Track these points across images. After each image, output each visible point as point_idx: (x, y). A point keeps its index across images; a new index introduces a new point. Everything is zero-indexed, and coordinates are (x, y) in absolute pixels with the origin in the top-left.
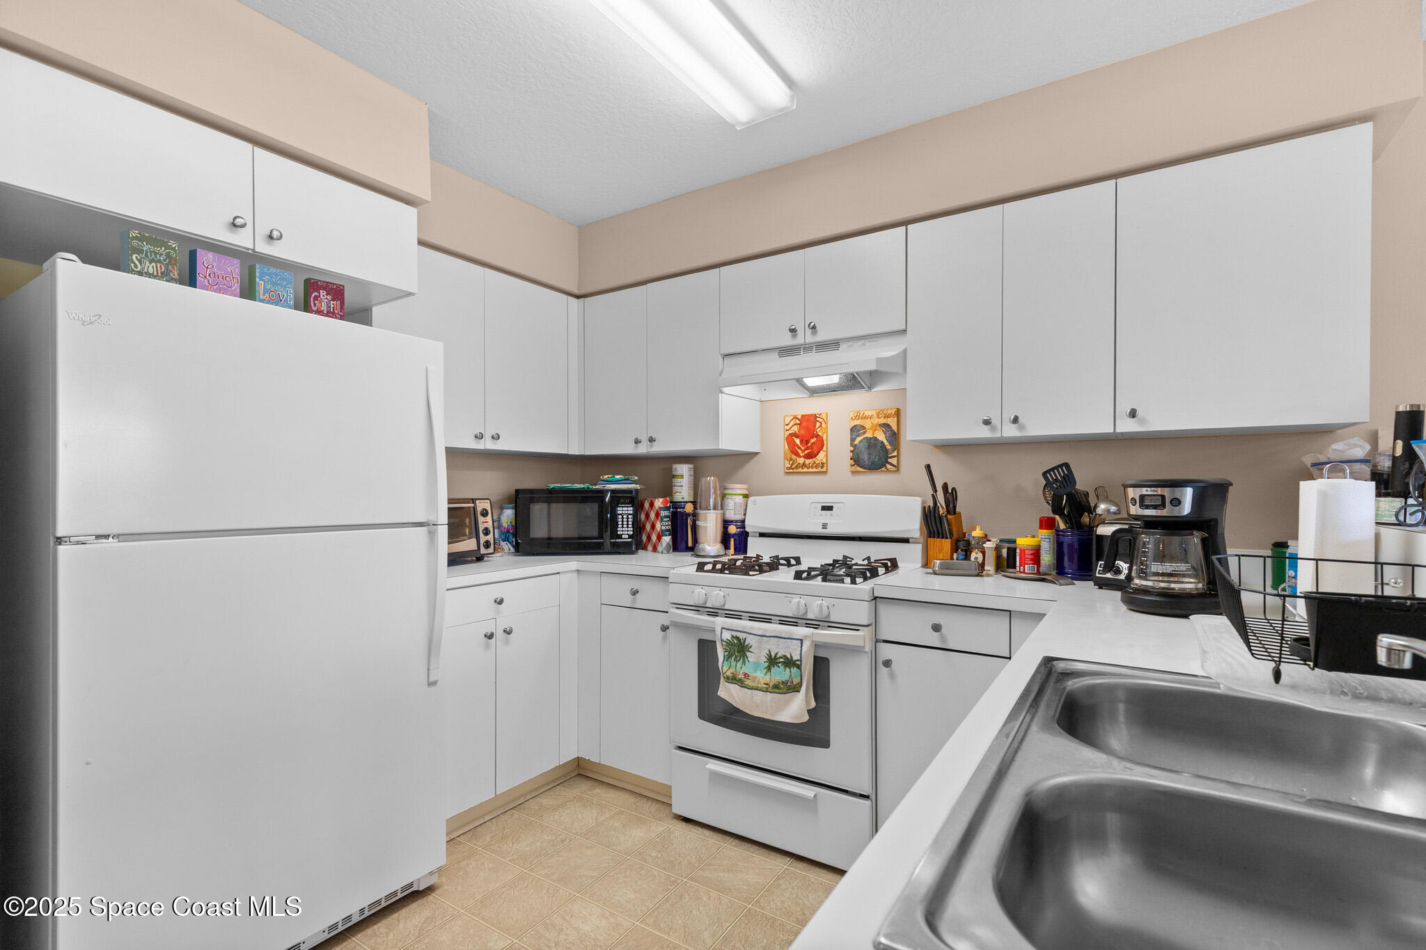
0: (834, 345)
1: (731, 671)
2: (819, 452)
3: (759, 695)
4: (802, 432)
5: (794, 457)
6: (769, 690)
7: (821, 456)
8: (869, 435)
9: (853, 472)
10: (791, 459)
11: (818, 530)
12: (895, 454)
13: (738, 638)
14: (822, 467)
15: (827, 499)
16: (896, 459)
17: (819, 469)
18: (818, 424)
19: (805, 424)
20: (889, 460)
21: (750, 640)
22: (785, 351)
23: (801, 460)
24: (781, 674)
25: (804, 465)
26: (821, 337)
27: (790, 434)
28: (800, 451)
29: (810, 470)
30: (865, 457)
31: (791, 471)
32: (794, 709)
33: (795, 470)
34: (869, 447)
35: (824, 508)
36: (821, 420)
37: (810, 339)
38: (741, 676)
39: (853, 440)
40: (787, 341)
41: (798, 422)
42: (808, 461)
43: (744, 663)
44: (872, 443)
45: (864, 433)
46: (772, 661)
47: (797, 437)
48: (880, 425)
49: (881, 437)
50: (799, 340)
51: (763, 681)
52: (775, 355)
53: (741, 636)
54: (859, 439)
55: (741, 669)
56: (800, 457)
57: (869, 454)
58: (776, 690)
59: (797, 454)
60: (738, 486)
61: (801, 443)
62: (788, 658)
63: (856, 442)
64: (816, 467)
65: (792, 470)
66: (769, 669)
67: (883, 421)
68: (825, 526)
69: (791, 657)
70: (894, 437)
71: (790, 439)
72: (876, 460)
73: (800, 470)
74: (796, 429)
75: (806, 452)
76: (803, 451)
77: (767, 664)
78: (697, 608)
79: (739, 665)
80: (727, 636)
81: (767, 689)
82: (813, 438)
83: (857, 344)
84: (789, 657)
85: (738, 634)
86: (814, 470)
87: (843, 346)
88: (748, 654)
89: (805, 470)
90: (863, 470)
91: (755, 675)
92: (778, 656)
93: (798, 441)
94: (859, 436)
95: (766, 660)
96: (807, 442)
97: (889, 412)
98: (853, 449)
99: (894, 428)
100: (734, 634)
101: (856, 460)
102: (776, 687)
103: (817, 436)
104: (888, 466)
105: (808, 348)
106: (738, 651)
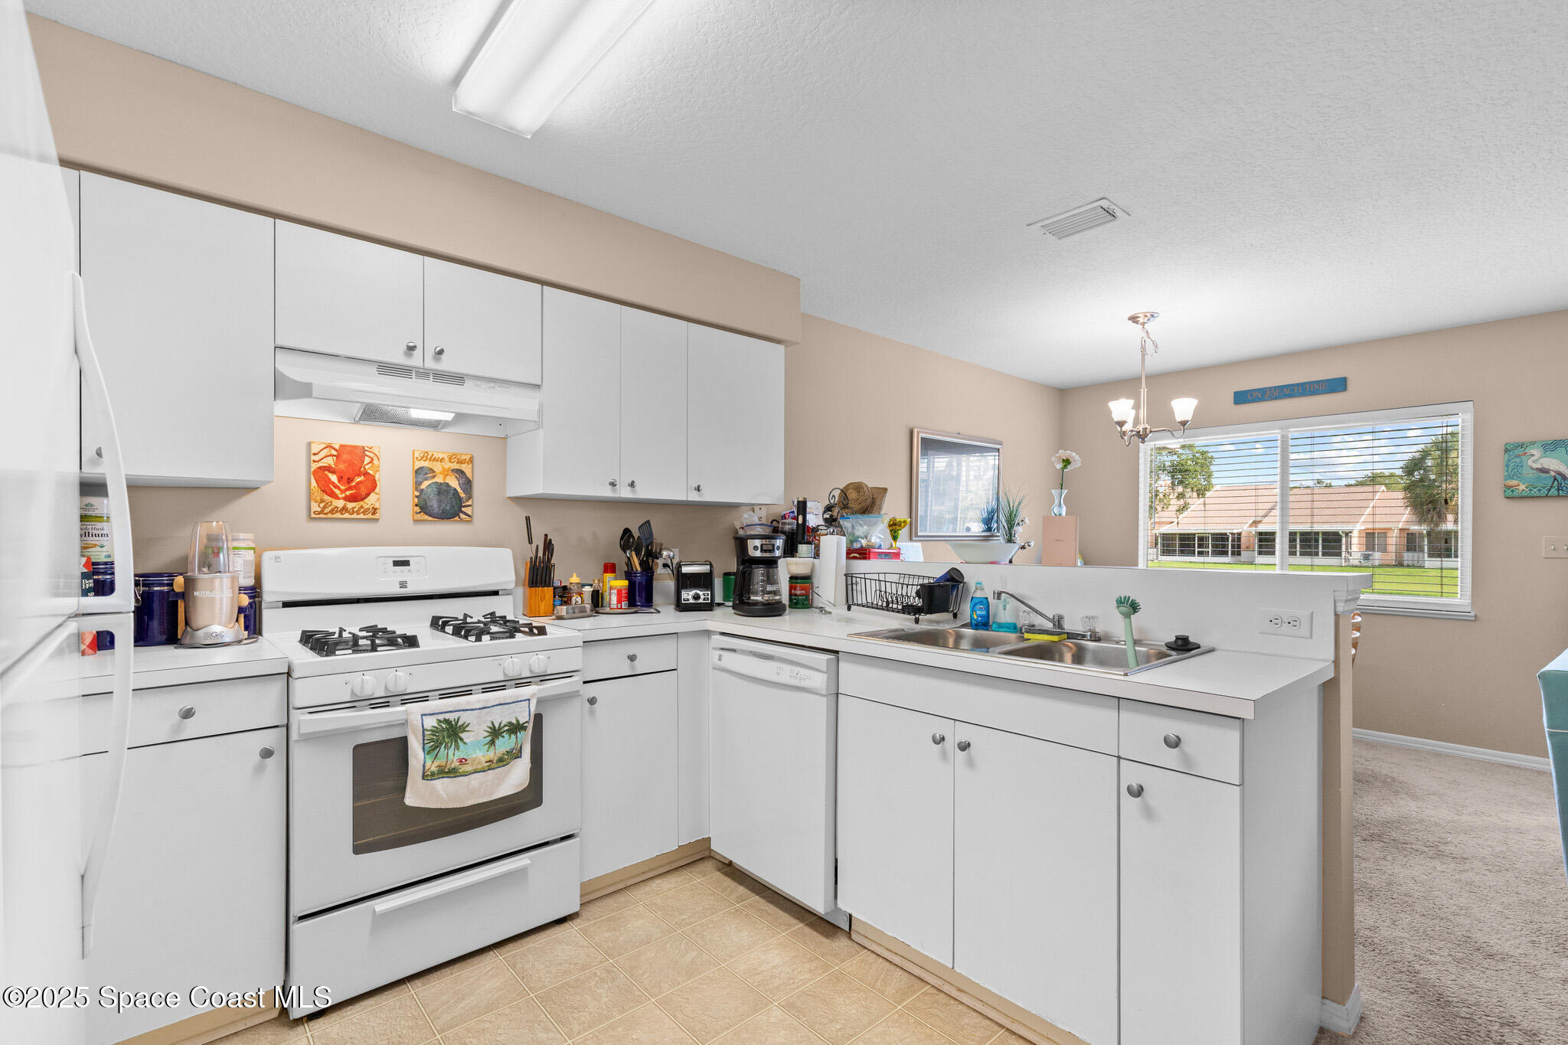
0: (458, 379)
1: (436, 763)
2: (368, 495)
3: (475, 780)
4: (342, 466)
5: (326, 497)
6: (494, 766)
7: (371, 500)
8: (439, 479)
9: (415, 521)
10: (322, 501)
11: (395, 590)
12: (469, 503)
13: (447, 721)
14: (374, 514)
15: (401, 552)
16: (470, 508)
17: (370, 516)
18: (367, 460)
19: (345, 457)
20: (463, 509)
21: (465, 718)
22: (386, 369)
23: (340, 504)
24: (505, 744)
25: (344, 509)
26: (446, 365)
27: (320, 468)
28: (337, 491)
29: (355, 516)
30: (434, 504)
31: (322, 516)
32: (516, 778)
33: (329, 516)
34: (439, 493)
35: (397, 563)
36: (372, 455)
37: (430, 364)
38: (456, 764)
39: (418, 484)
40: (398, 358)
41: (335, 453)
42: (350, 505)
43: (457, 747)
44: (443, 489)
45: (434, 477)
46: (495, 733)
47: (333, 472)
48: (453, 470)
49: (454, 483)
50: (416, 361)
51: (484, 760)
52: (373, 370)
53: (451, 717)
54: (425, 484)
55: (451, 756)
56: (337, 498)
57: (439, 502)
58: (501, 764)
59: (333, 495)
60: (242, 536)
61: (339, 481)
62: (513, 724)
63: (424, 486)
64: (364, 513)
65: (324, 515)
66: (492, 743)
67: (456, 466)
68: (403, 585)
69: (518, 721)
70: (468, 484)
71: (321, 473)
72: (448, 508)
73: (338, 515)
74: (330, 461)
75: (348, 493)
76: (342, 492)
77: (489, 738)
78: (352, 704)
79: (451, 752)
80: (431, 723)
81: (491, 765)
82: (359, 475)
83: (484, 385)
84: (514, 722)
85: (447, 716)
86: (362, 516)
87: (468, 383)
88: (462, 735)
89: (347, 515)
90: (431, 518)
91: (474, 756)
92: (502, 725)
93: (334, 478)
94: (426, 479)
95: (487, 734)
96: (350, 480)
97: (463, 458)
98: (417, 494)
99: (469, 475)
100: (441, 717)
101: (423, 507)
102: (501, 760)
103: (366, 474)
104: (462, 516)
105: (423, 374)
106: (448, 737)
